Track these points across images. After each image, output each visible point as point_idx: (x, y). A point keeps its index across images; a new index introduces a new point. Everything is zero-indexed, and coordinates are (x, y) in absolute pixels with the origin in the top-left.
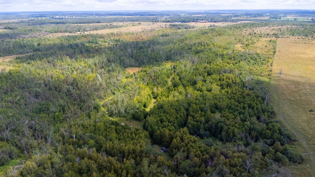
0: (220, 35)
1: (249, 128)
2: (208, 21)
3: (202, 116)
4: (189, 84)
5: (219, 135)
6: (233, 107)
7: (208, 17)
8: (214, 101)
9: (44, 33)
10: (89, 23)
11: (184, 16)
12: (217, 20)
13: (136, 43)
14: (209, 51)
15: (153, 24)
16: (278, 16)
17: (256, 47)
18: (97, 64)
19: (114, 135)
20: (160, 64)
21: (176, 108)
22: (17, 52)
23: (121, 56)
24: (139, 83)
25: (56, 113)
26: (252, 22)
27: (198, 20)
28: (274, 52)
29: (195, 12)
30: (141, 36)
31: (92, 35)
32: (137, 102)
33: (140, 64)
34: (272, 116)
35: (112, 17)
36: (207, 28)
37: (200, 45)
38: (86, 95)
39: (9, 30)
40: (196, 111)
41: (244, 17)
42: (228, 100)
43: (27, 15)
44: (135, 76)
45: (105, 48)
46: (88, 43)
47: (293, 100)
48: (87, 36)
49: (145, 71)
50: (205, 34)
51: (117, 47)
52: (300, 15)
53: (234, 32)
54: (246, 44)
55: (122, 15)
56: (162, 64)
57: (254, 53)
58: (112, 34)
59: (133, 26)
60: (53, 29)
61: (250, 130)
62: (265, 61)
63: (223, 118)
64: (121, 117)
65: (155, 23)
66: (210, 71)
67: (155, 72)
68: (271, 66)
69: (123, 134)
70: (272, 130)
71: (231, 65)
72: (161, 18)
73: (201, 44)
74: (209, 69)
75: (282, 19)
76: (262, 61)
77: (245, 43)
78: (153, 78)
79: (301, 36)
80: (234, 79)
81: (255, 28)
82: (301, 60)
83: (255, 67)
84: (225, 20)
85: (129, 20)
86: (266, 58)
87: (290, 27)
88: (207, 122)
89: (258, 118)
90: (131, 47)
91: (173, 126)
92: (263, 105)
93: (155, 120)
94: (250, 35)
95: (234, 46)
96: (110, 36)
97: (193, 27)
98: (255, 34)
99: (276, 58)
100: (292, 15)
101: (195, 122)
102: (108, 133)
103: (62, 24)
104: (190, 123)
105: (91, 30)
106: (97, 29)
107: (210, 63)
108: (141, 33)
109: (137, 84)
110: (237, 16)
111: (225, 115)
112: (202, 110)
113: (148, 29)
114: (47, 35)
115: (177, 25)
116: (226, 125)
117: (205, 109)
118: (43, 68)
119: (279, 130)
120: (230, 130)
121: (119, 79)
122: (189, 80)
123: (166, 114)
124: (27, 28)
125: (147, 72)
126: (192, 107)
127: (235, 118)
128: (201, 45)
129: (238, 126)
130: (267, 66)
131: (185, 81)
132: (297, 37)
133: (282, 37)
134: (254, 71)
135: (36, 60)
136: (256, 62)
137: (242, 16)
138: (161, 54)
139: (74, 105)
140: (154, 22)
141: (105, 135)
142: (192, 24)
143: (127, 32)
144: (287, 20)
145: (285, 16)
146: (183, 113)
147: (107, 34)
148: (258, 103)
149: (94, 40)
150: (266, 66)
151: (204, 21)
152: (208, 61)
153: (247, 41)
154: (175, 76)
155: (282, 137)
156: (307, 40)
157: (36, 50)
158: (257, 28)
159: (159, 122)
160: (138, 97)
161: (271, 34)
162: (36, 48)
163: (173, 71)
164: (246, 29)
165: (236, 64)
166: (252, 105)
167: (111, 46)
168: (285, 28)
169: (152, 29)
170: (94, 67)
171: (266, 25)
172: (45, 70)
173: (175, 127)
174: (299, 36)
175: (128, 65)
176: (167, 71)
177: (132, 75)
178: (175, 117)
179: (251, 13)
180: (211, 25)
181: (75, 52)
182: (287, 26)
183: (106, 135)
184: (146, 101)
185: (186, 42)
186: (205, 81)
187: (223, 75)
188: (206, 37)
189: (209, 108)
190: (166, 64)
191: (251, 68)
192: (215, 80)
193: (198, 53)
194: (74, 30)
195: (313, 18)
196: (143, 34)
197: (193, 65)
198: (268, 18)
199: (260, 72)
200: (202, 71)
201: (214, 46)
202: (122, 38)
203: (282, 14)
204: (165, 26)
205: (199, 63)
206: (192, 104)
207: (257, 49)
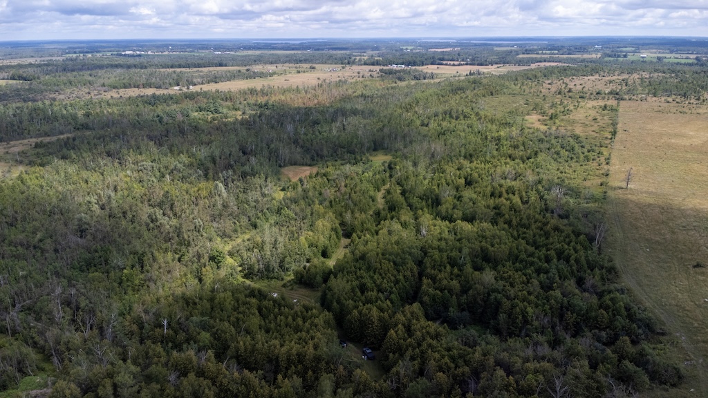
0: (492, 94)
1: (559, 305)
2: (465, 63)
3: (452, 276)
4: (424, 203)
5: (492, 322)
6: (523, 256)
7: (466, 54)
8: (481, 242)
9: (99, 88)
10: (199, 66)
11: (411, 50)
12: (486, 61)
13: (306, 112)
14: (467, 130)
15: (343, 68)
16: (621, 52)
17: (574, 122)
18: (218, 158)
19: (256, 320)
20: (359, 159)
21: (395, 259)
22: (37, 132)
23: (272, 141)
24: (311, 202)
25: (125, 271)
26: (563, 64)
27: (443, 60)
28: (614, 133)
29: (435, 42)
30: (316, 96)
31: (205, 92)
32: (307, 246)
33: (313, 159)
34: (610, 277)
35: (250, 52)
36: (462, 78)
37: (448, 116)
38: (193, 228)
39: (21, 82)
40: (440, 266)
41: (546, 54)
42: (511, 240)
43: (62, 47)
44: (302, 185)
45: (234, 123)
46: (197, 111)
47: (657, 241)
48: (195, 95)
49: (324, 175)
50: (459, 92)
51: (261, 120)
52: (669, 49)
53: (524, 87)
54: (550, 114)
55: (274, 48)
56: (364, 159)
57: (569, 134)
58: (253, 92)
59: (299, 72)
60: (119, 80)
61: (562, 310)
62: (594, 154)
63: (501, 283)
64: (272, 278)
65: (348, 67)
66: (471, 174)
67: (346, 178)
68: (607, 164)
69: (276, 318)
70: (610, 310)
71: (518, 161)
72: (360, 56)
73: (450, 114)
74: (469, 170)
75: (631, 57)
76: (586, 153)
77: (547, 112)
78: (343, 191)
79: (674, 97)
80: (524, 194)
81: (570, 78)
82: (674, 150)
83: (571, 167)
84: (503, 60)
85: (289, 60)
86: (596, 145)
87: (648, 77)
88: (465, 290)
89: (580, 282)
90: (294, 121)
91: (388, 300)
92: (589, 252)
93: (348, 287)
94: (560, 93)
95: (523, 119)
96: (247, 97)
97: (432, 76)
98: (570, 91)
99: (617, 145)
100: (652, 49)
101: (438, 292)
102: (241, 316)
103: (139, 70)
104: (427, 294)
105: (204, 82)
107: (469, 158)
108: (317, 89)
109: (307, 204)
110: (530, 50)
111: (506, 275)
112: (453, 263)
113: (333, 80)
114: (106, 93)
115: (396, 72)
116: (508, 298)
117: (460, 262)
118: (97, 169)
119: (628, 309)
120: (518, 310)
121: (266, 192)
122: (424, 195)
123: (372, 273)
124: (60, 76)
125: (330, 178)
126: (431, 257)
127: (528, 282)
128: (451, 117)
129: (535, 300)
130: (597, 164)
131: (415, 198)
132: (663, 99)
133: (630, 100)
134: (568, 175)
135: (79, 149)
136: (573, 156)
137: (540, 52)
138: (361, 137)
139: (166, 251)
140: (345, 64)
141: (235, 320)
142: (430, 69)
143: (285, 87)
144: (642, 59)
145: (637, 51)
146: (411, 270)
147: (240, 91)
148: (579, 247)
149: (212, 106)
150: (595, 164)
151: (456, 63)
152: (466, 153)
153: (551, 107)
154: (393, 186)
155: (635, 325)
156: (685, 105)
157: (81, 127)
158: (574, 77)
159: (357, 290)
160: (310, 233)
161: (607, 92)
162: (80, 122)
163: (388, 175)
164: (550, 81)
165: (528, 159)
166: (566, 253)
167: (249, 117)
168: (636, 77)
169: (340, 81)
170: (211, 165)
171: (594, 71)
172: (100, 172)
173: (392, 302)
174: (669, 96)
175: (287, 160)
176: (375, 174)
177: (297, 184)
178: (393, 278)
179: (559, 44)
180: (472, 72)
181: (167, 132)
182: (642, 75)
183: (238, 319)
184: (327, 242)
185: (417, 109)
186: (459, 198)
187: (499, 185)
188: (462, 98)
189: (468, 259)
190: (371, 158)
191: (561, 168)
192: (481, 195)
193: (445, 134)
194: (167, 81)
195: (699, 55)
196: (319, 92)
197: (433, 161)
198: (599, 56)
199: (583, 179)
200: (454, 174)
201: (480, 119)
202: (274, 99)
203: (630, 47)
204: (370, 73)
205: (445, 157)
206: (430, 250)
207: (575, 125)
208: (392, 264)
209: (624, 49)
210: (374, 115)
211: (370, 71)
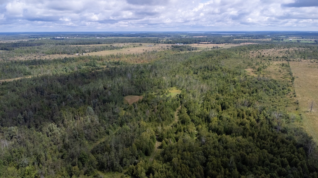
0: (226, 58)
2: (210, 43)
4: (201, 120)
6: (268, 161)
7: (210, 39)
8: (239, 150)
9: (40, 54)
10: (89, 44)
11: (185, 37)
12: (219, 42)
13: (137, 67)
14: (218, 76)
15: (155, 45)
17: (270, 72)
18: (91, 92)
20: (164, 92)
21: (189, 163)
22: (5, 77)
23: (120, 82)
24: (139, 118)
26: (256, 44)
27: (200, 41)
28: (293, 79)
29: (195, 33)
30: (142, 58)
31: (90, 57)
32: (136, 149)
33: (140, 92)
35: (113, 38)
36: (211, 50)
37: (206, 69)
38: (73, 136)
39: (5, 51)
40: (217, 167)
41: (246, 39)
42: (258, 150)
44: (135, 107)
45: (102, 73)
46: (85, 65)
48: (85, 58)
49: (146, 101)
50: (210, 57)
51: (115, 71)
52: (301, 37)
53: (241, 55)
54: (257, 68)
55: (123, 36)
56: (166, 92)
57: (269, 79)
58: (112, 56)
59: (134, 47)
60: (51, 50)
62: (286, 90)
65: (157, 44)
66: (224, 102)
68: (295, 96)
71: (247, 94)
72: (162, 39)
73: (208, 68)
74: (222, 100)
75: (285, 40)
77: (255, 67)
78: (156, 112)
79: (313, 59)
80: (256, 115)
81: (261, 50)
83: (276, 98)
84: (227, 41)
85: (130, 41)
86: (285, 85)
87: (297, 49)
90: (131, 71)
94: (259, 57)
95: (245, 71)
96: (109, 58)
97: (196, 49)
98: (263, 56)
99: (296, 86)
100: (294, 37)
103: (61, 46)
105: (90, 51)
106: (96, 50)
107: (221, 92)
108: (143, 54)
109: (137, 119)
110: (239, 37)
113: (150, 50)
114: (43, 57)
115: (179, 47)
117: (229, 165)
121: (115, 112)
122: (200, 115)
124: (23, 49)
125: (149, 103)
128: (208, 69)
130: (290, 97)
132: (309, 60)
133: (293, 61)
134: (277, 104)
136: (276, 92)
137: (243, 38)
138: (165, 80)
142: (194, 45)
143: (128, 54)
144: (291, 41)
145: (287, 37)
147: (106, 56)
149: (92, 63)
151: (206, 43)
152: (219, 89)
153: (257, 64)
154: (183, 108)
157: (27, 74)
158: (263, 50)
160: (139, 140)
161: (281, 57)
162: (27, 71)
163: (179, 101)
164: (252, 52)
165: (252, 93)
167: (110, 69)
168: (292, 50)
169: (154, 51)
170: (87, 95)
171: (271, 47)
172: (30, 99)
174: (311, 59)
175: (127, 92)
176: (172, 101)
177: (132, 107)
179: (252, 34)
180: (214, 47)
182: (294, 49)
184: (148, 146)
185: (191, 65)
186: (220, 118)
187: (241, 110)
188: (212, 60)
189: (234, 163)
190: (170, 91)
191: (272, 99)
192: (232, 116)
193: (206, 79)
194: (73, 51)
195: (316, 39)
196: (144, 56)
197: (202, 93)
198: (270, 40)
199: (285, 106)
200: (215, 102)
201: (223, 70)
202: (122, 60)
203: (283, 36)
204: (167, 47)
205: (209, 92)
206: (210, 156)
207: (271, 74)
208: (188, 167)
209: (281, 37)
210: (170, 68)
211: (167, 46)
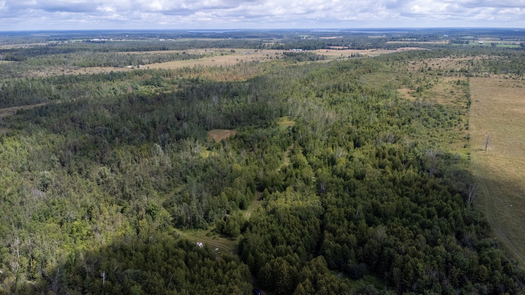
0: (370, 72)
1: (444, 259)
2: (347, 47)
3: (350, 230)
4: (322, 162)
5: (386, 273)
6: (408, 211)
7: (347, 41)
8: (372, 198)
9: (70, 67)
10: (148, 50)
11: (306, 38)
12: (363, 46)
13: (227, 86)
14: (353, 100)
15: (256, 51)
16: (464, 39)
17: (436, 94)
18: (158, 124)
19: (181, 273)
20: (269, 123)
21: (301, 214)
22: (20, 102)
23: (201, 109)
24: (231, 161)
25: (76, 223)
26: (422, 49)
27: (331, 45)
28: (469, 103)
29: (324, 32)
30: (235, 73)
31: (151, 71)
32: (227, 200)
33: (232, 124)
34: (484, 231)
35: (186, 40)
36: (347, 59)
37: (337, 89)
38: (135, 184)
39: (13, 62)
40: (339, 220)
41: (407, 41)
42: (397, 197)
43: (47, 36)
44: (224, 146)
45: (172, 95)
46: (144, 85)
47: (518, 198)
48: (143, 72)
49: (241, 137)
50: (345, 70)
51: (193, 92)
52: (499, 37)
53: (395, 67)
54: (417, 88)
55: (204, 37)
56: (272, 124)
57: (433, 104)
58: (187, 70)
59: (222, 55)
60: (86, 61)
61: (447, 264)
62: (455, 120)
63: (392, 237)
64: (198, 228)
65: (259, 51)
66: (359, 138)
67: (259, 139)
68: (467, 129)
69: (200, 268)
70: (489, 265)
71: (395, 126)
72: (269, 42)
73: (339, 87)
74: (356, 134)
75: (471, 43)
76: (449, 121)
77: (414, 86)
78: (256, 152)
79: (510, 74)
80: (403, 155)
81: (429, 59)
82: (518, 118)
83: (438, 131)
84: (376, 45)
85: (216, 45)
86: (456, 113)
87: (487, 58)
88: (362, 243)
89: (459, 236)
90: (219, 93)
91: (296, 253)
92: (465, 209)
93: (262, 241)
94: (422, 71)
95: (396, 92)
96: (182, 74)
97: (323, 58)
98: (430, 69)
99: (472, 113)
100: (487, 37)
101: (338, 245)
102: (170, 266)
103: (102, 53)
104: (329, 247)
105: (151, 62)
106: (161, 61)
107: (356, 123)
108: (236, 67)
109: (228, 162)
110: (396, 38)
111: (395, 229)
112: (349, 217)
113: (248, 61)
114: (76, 71)
115: (296, 54)
116: (399, 252)
117: (355, 216)
118: (62, 132)
119: (504, 264)
120: (409, 264)
121: (195, 152)
122: (322, 155)
123: (281, 227)
124: (42, 58)
125: (246, 140)
126: (331, 212)
127: (415, 236)
128: (340, 90)
129: (424, 255)
130: (459, 129)
131: (314, 157)
132: (502, 76)
133: (477, 76)
134: (437, 139)
135: (50, 116)
136: (439, 122)
137: (403, 39)
138: (270, 106)
139: (112, 204)
140: (258, 48)
141: (165, 270)
142: (321, 52)
143: (212, 66)
144: (480, 45)
145: (476, 38)
146: (315, 224)
147: (177, 69)
148: (455, 204)
149: (155, 81)
150: (457, 129)
151: (341, 48)
152: (353, 119)
153: (417, 82)
154: (296, 147)
155: (511, 279)
156: (519, 81)
157: (54, 97)
158: (431, 59)
159: (269, 243)
160: (230, 188)
161: (458, 70)
162: (53, 93)
163: (292, 137)
164: (413, 62)
165: (403, 124)
166: (445, 210)
167: (184, 90)
168: (478, 59)
169: (254, 61)
170: (151, 129)
171: (446, 54)
172: (64, 135)
173: (299, 254)
174: (506, 74)
175: (212, 125)
176: (281, 137)
177: (220, 145)
178: (299, 232)
179: (417, 33)
180: (353, 54)
181: (120, 101)
182: (482, 57)
183: (167, 269)
184: (244, 196)
185: (313, 84)
186: (351, 158)
187: (382, 147)
188: (347, 75)
189: (362, 214)
190: (278, 123)
191: (431, 132)
192: (368, 156)
193: (335, 104)
194: (123, 62)
195: (523, 42)
196: (238, 69)
197: (327, 126)
198: (447, 42)
199: (449, 142)
200: (345, 137)
201: (362, 92)
202: (202, 76)
203: (470, 36)
204: (276, 55)
205: (337, 123)
207: (437, 96)
208: (298, 218)
209: (466, 37)
210: (280, 89)
211: (276, 54)
